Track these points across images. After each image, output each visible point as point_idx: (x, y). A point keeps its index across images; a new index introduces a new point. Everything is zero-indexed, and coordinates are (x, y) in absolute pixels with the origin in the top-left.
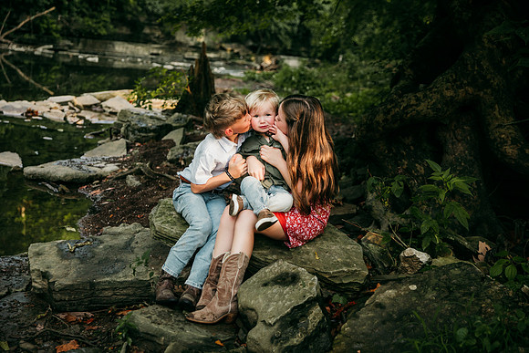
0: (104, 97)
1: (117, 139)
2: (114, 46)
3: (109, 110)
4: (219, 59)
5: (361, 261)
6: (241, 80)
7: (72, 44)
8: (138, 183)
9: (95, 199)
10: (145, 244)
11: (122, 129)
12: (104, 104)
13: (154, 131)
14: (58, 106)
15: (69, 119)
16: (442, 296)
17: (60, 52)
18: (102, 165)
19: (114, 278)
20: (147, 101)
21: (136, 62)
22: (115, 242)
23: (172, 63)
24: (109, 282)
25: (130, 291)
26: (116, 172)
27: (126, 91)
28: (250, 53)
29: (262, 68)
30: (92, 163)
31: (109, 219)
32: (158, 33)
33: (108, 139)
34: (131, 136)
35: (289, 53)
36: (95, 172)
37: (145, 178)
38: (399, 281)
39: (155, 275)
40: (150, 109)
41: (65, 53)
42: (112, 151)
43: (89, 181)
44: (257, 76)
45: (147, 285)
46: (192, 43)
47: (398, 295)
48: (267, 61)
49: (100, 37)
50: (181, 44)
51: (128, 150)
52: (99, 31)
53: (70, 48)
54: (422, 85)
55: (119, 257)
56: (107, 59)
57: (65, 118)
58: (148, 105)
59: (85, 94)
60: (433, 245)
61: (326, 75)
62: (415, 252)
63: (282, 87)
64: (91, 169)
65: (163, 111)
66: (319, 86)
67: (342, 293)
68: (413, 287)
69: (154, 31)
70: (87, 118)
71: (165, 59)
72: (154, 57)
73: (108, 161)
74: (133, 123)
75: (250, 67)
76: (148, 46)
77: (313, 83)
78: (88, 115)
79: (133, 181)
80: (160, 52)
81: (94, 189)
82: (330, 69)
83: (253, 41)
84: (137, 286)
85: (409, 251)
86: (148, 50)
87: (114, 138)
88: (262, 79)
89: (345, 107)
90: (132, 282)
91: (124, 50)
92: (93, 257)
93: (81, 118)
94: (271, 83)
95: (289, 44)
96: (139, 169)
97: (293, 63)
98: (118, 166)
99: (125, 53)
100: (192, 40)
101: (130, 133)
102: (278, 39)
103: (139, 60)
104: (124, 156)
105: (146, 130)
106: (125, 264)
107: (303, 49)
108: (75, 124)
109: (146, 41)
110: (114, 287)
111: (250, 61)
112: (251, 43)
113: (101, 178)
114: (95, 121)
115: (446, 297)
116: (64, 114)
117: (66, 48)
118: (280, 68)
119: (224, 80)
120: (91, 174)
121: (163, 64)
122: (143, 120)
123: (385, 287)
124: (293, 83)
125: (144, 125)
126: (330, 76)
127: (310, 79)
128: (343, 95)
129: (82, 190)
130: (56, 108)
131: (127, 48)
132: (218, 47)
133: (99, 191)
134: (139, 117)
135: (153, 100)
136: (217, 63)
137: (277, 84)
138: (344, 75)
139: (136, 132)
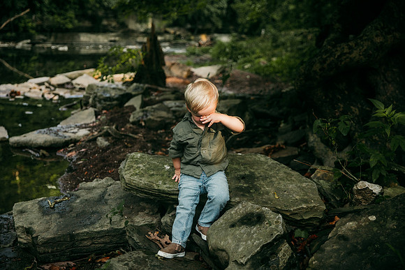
0: (74, 77)
1: (87, 108)
3: (79, 87)
8: (106, 143)
9: (72, 159)
11: (90, 100)
12: (74, 82)
13: (117, 99)
14: (36, 86)
15: (46, 96)
18: (76, 130)
24: (87, 233)
25: (107, 239)
26: (87, 135)
30: (67, 130)
31: (85, 176)
32: (114, 24)
33: (79, 109)
34: (98, 105)
35: (221, 32)
36: (70, 137)
37: (113, 139)
40: (113, 82)
42: (84, 119)
43: (65, 145)
45: (122, 233)
48: (204, 39)
50: (133, 31)
51: (96, 117)
57: (43, 96)
59: (58, 75)
63: (218, 58)
64: (66, 134)
65: (124, 83)
66: (249, 54)
70: (61, 94)
73: (80, 127)
74: (99, 94)
77: (243, 53)
79: (102, 142)
81: (70, 151)
83: (191, 24)
84: (113, 234)
87: (84, 108)
93: (56, 94)
94: (208, 56)
95: (220, 25)
96: (107, 132)
97: (225, 39)
98: (89, 130)
101: (97, 103)
102: (210, 21)
104: (94, 122)
105: (110, 99)
108: (52, 99)
109: (105, 31)
110: (92, 236)
111: (190, 40)
112: (189, 26)
113: (75, 142)
114: (68, 96)
116: (42, 93)
118: (214, 43)
119: (171, 56)
120: (67, 139)
124: (228, 54)
125: (108, 95)
128: (269, 60)
129: (60, 153)
130: (35, 88)
133: (74, 152)
139: (102, 101)
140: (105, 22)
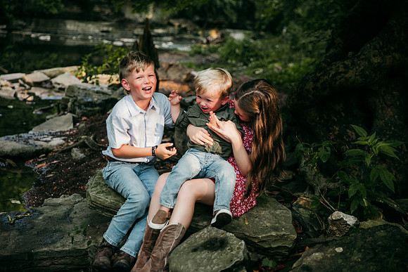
0: (53, 74)
1: (64, 114)
2: (65, 25)
3: (58, 87)
4: (167, 35)
5: (290, 226)
6: (187, 55)
7: (24, 24)
8: (82, 155)
9: (41, 172)
10: (84, 214)
11: (69, 104)
12: (53, 81)
13: (99, 105)
14: (8, 83)
15: (19, 96)
16: (368, 257)
17: (14, 32)
18: (49, 139)
19: (52, 248)
20: (94, 77)
21: (88, 40)
22: (54, 213)
23: (122, 39)
24: (47, 252)
25: (68, 260)
26: (62, 145)
27: (75, 68)
28: (197, 27)
29: (208, 42)
30: (39, 137)
31: (53, 191)
32: (107, 11)
33: (56, 114)
34: (78, 111)
35: (236, 27)
36: (41, 146)
37: (90, 151)
38: (326, 244)
39: (92, 244)
40: (97, 84)
41: (18, 33)
42: (60, 126)
43: (36, 154)
44: (203, 50)
45: (84, 254)
46: (141, 20)
47: (325, 258)
48: (214, 35)
49: (51, 16)
50: (130, 21)
51: (74, 124)
52: (51, 10)
53: (23, 28)
54: (350, 53)
55: (57, 227)
56: (58, 38)
57: (15, 95)
58: (95, 80)
59: (35, 72)
60: (361, 208)
61: (269, 46)
62: (342, 215)
63: (227, 59)
64: (38, 143)
65: (109, 86)
66: (262, 58)
67: (271, 257)
68: (340, 250)
69: (103, 9)
70: (37, 94)
71: (116, 35)
72: (104, 34)
73: (55, 135)
74: (79, 98)
75: (197, 41)
76: (98, 24)
77: (256, 55)
78: (38, 92)
79: (77, 154)
80: (110, 29)
81: (41, 162)
82: (273, 40)
83: (200, 16)
84: (74, 255)
85: (337, 215)
86: (98, 28)
87: (62, 112)
88: (208, 52)
89: (286, 77)
90: (69, 252)
91: (75, 28)
92: (32, 228)
93: (30, 94)
94: (216, 56)
95: (234, 18)
96: (84, 142)
97: (238, 36)
98: (64, 140)
99: (76, 31)
100: (141, 16)
101: (77, 108)
102: (223, 14)
103: (90, 37)
104: (71, 130)
105: (92, 104)
106: (63, 234)
107: (248, 22)
108: (25, 100)
109: (96, 19)
110: (52, 256)
111: (197, 35)
112: (197, 18)
113: (47, 151)
114: (44, 97)
115: (371, 259)
116: (14, 91)
117: (19, 28)
118: (225, 41)
119: (171, 54)
120: (37, 148)
121: (113, 41)
122: (89, 94)
123: (312, 250)
124: (237, 55)
125: (90, 100)
126: (273, 47)
127: (253, 51)
128: (285, 66)
129: (29, 164)
130: (6, 86)
131: (78, 26)
132: (166, 23)
133: (44, 164)
134: (85, 92)
135: (99, 76)
136: (165, 38)
137: (222, 57)
138: (287, 47)
139: (83, 107)
140: (97, 9)
